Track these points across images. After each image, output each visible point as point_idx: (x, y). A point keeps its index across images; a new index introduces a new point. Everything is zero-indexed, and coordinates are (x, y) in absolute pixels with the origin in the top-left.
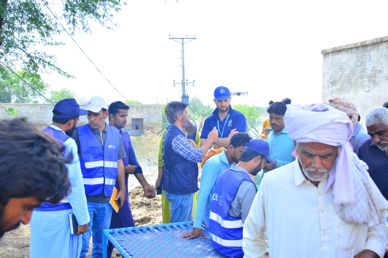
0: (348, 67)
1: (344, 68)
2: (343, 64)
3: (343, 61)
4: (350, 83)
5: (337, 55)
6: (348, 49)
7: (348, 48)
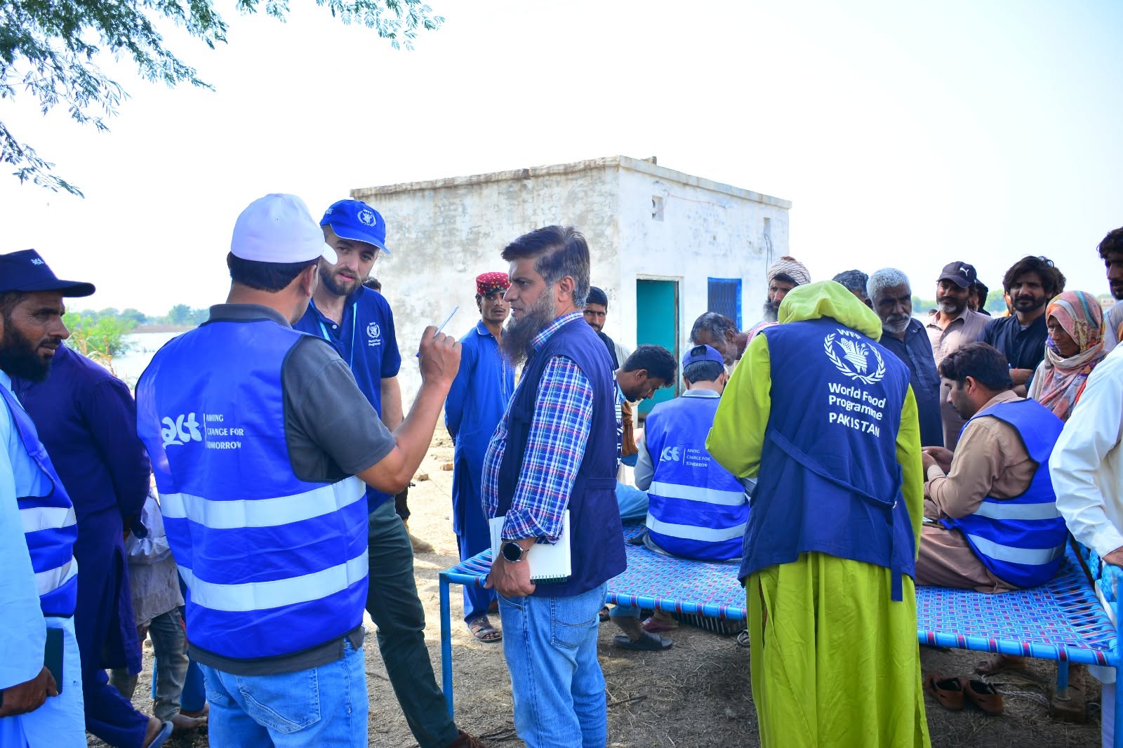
0: (415, 224)
1: (407, 226)
2: (405, 218)
3: (404, 213)
4: (423, 255)
5: (387, 200)
6: (415, 191)
7: (414, 188)
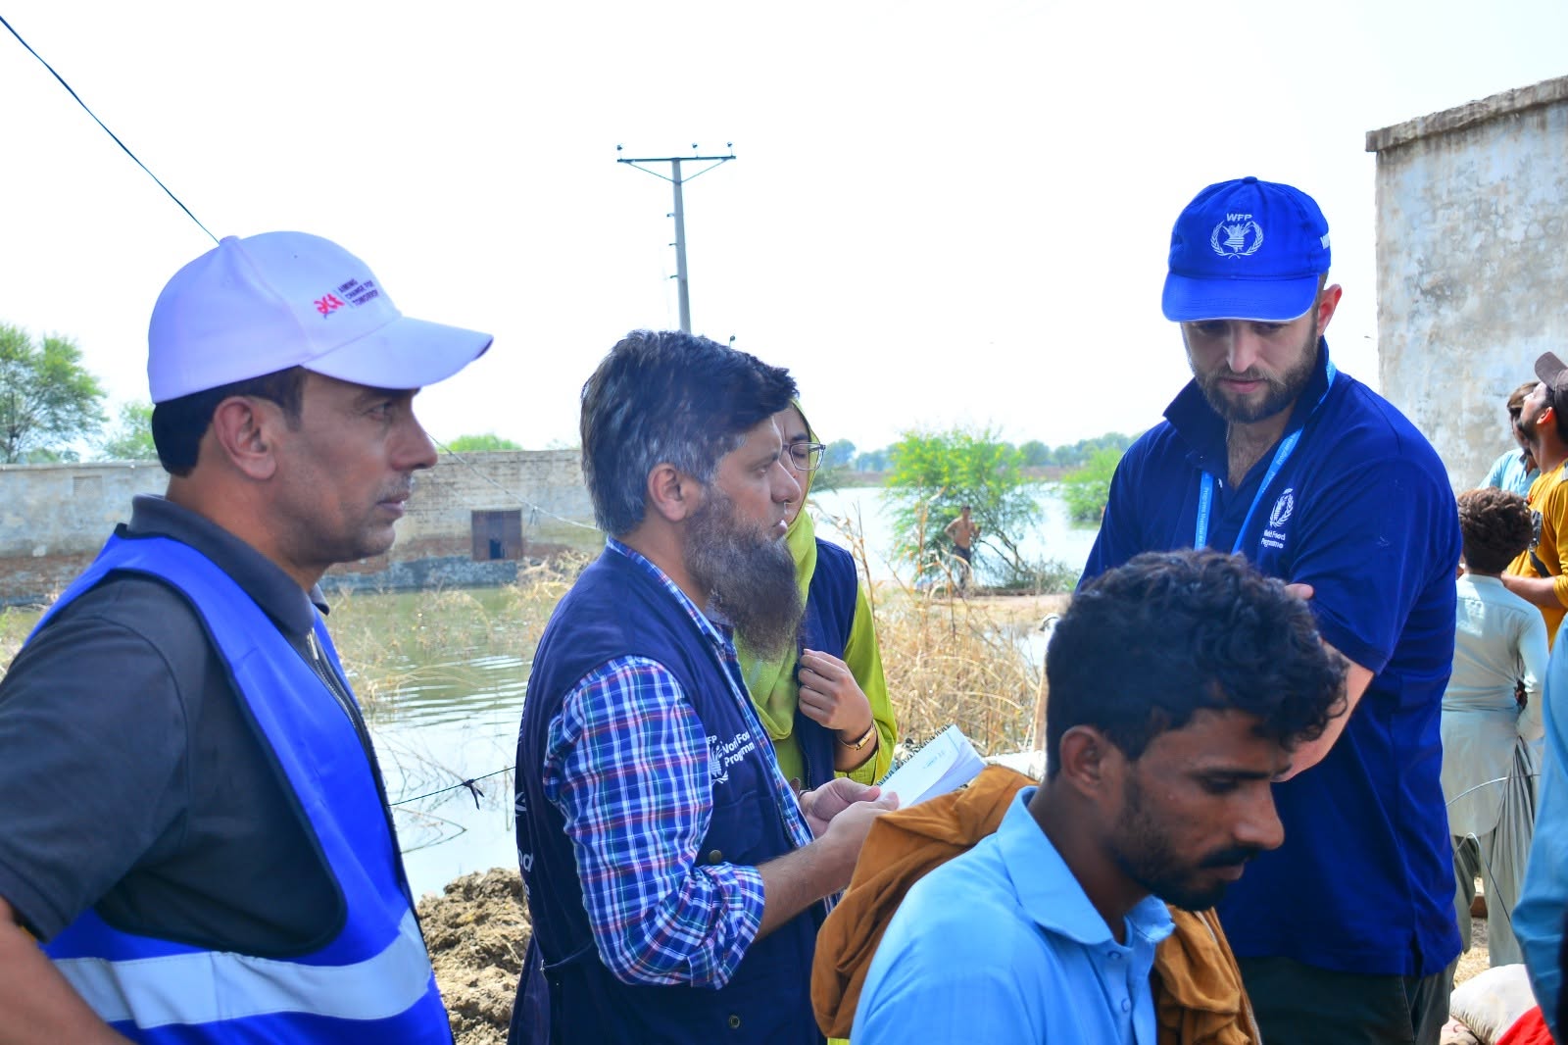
0: (1521, 201)
1: (1501, 210)
2: (1496, 190)
3: (1494, 176)
4: (1540, 284)
5: (1454, 147)
6: (1522, 111)
7: (1518, 104)
